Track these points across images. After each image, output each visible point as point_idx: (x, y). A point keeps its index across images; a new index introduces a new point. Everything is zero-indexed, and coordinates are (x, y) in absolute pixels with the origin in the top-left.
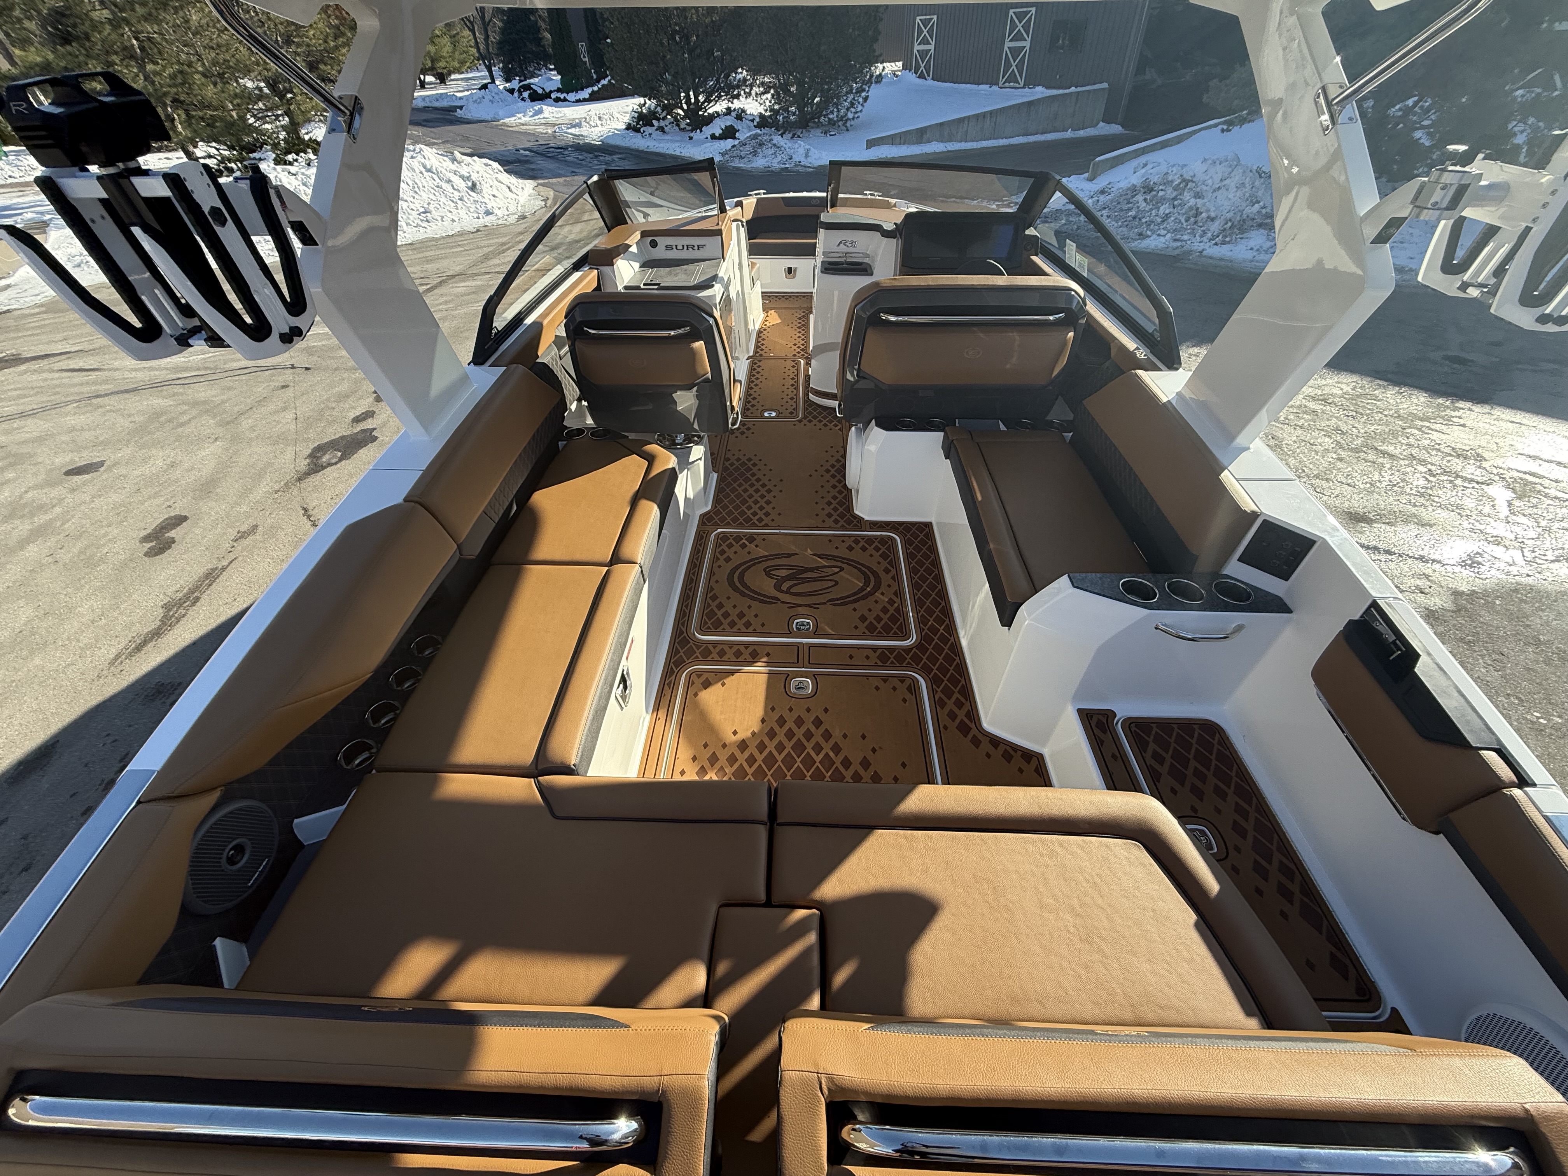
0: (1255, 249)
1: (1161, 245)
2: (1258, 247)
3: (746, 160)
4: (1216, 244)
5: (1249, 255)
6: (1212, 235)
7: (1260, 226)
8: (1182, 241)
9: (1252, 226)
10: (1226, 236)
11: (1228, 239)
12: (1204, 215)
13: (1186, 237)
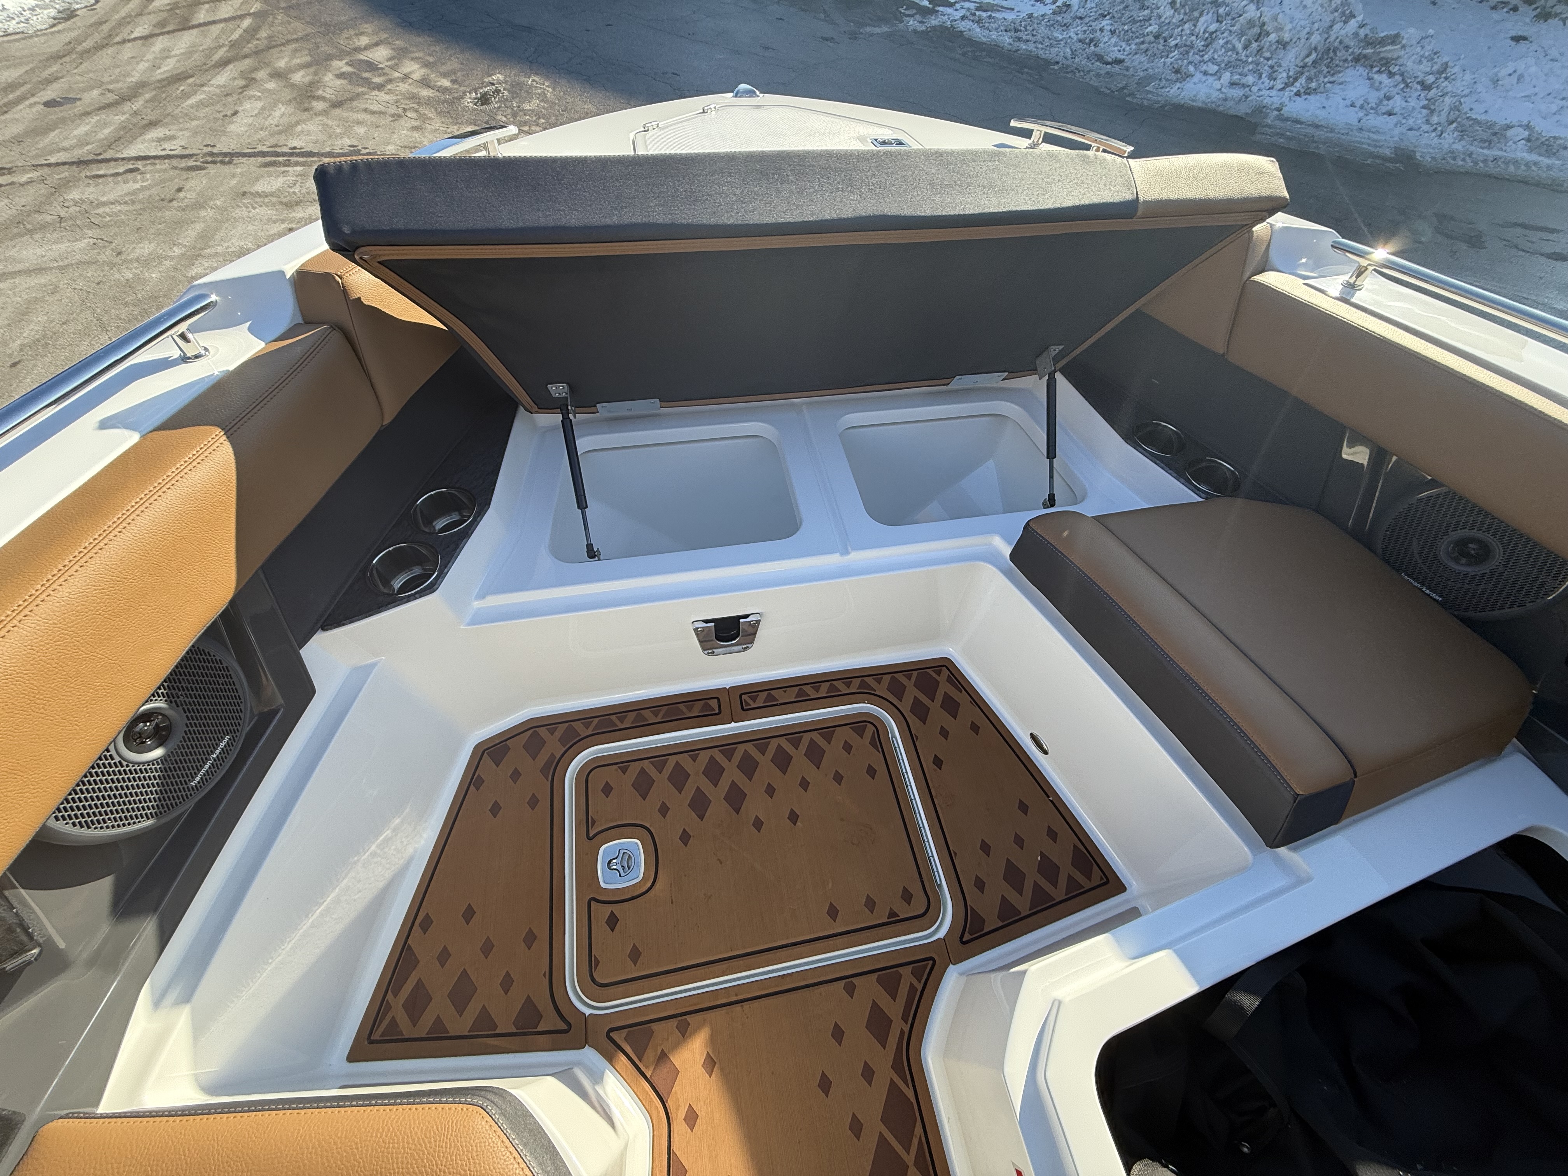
0: (1358, 104)
1: (1215, 94)
2: (1361, 102)
4: (1298, 94)
5: (1352, 117)
6: (1289, 77)
7: (1357, 59)
8: (1244, 86)
9: (1346, 60)
10: (1310, 79)
11: (1313, 85)
12: (1273, 37)
13: (1250, 79)
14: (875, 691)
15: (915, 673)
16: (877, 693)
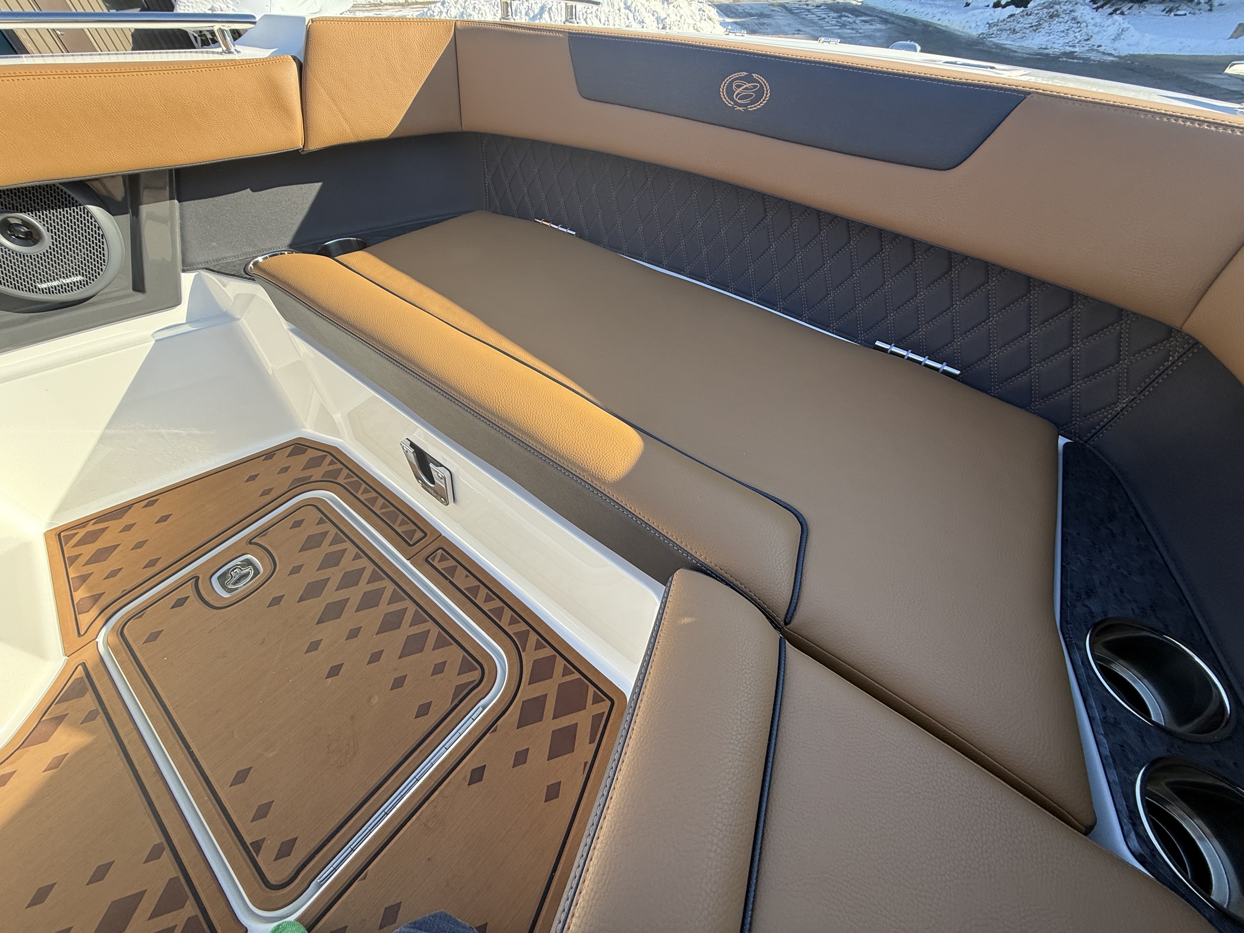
3: (1019, 35)
14: (524, 651)
15: (577, 675)
16: (523, 654)
